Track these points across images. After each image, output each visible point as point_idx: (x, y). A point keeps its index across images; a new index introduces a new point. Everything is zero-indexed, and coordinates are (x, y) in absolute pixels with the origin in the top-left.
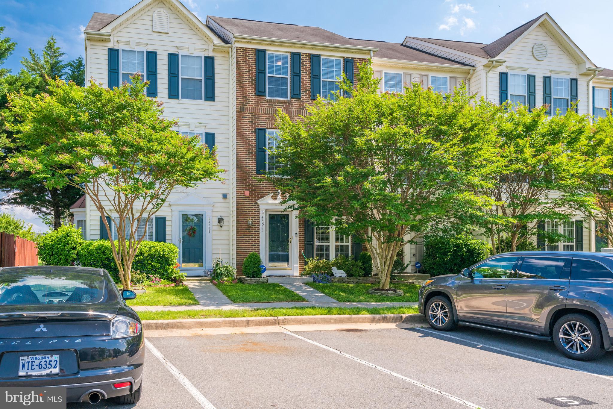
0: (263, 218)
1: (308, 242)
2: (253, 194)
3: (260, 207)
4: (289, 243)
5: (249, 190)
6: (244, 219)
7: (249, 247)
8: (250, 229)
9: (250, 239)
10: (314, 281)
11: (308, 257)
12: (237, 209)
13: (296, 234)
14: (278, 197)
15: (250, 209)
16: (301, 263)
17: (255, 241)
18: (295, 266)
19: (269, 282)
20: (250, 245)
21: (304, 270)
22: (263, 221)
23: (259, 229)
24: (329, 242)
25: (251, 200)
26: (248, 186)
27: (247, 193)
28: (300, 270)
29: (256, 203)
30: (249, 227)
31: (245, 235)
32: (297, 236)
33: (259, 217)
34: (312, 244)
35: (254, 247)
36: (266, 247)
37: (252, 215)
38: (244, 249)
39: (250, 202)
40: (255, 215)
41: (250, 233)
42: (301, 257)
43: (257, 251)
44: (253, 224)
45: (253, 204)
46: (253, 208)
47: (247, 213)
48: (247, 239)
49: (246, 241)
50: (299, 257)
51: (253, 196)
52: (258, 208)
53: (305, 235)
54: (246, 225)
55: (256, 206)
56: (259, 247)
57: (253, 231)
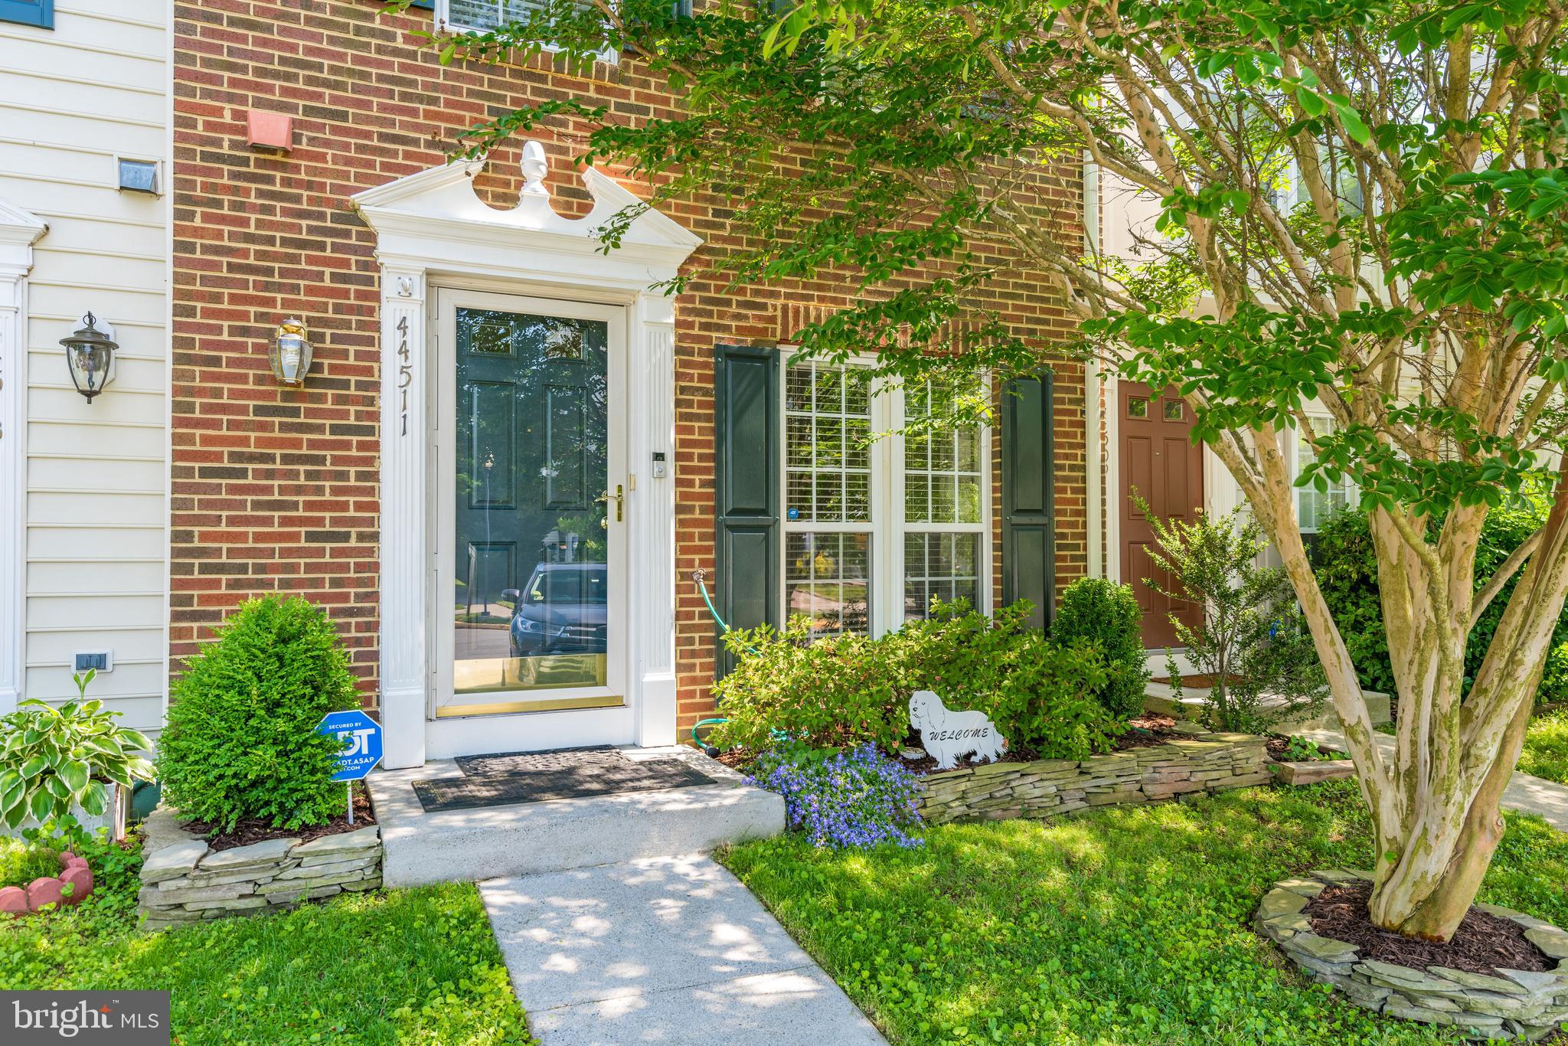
0: (402, 327)
1: (735, 512)
2: (327, 144)
3: (387, 248)
4: (610, 522)
5: (293, 108)
6: (245, 331)
7: (286, 553)
8: (295, 412)
9: (299, 490)
10: (797, 827)
11: (742, 621)
12: (178, 246)
13: (658, 457)
14: (525, 192)
15: (295, 259)
16: (693, 654)
17: (344, 507)
18: (646, 679)
19: (395, 872)
20: (295, 537)
21: (712, 704)
22: (404, 351)
23: (375, 416)
24: (865, 517)
25: (310, 185)
26: (276, 75)
27: (270, 127)
28: (684, 708)
29: (353, 217)
30: (286, 396)
31: (252, 458)
32: (661, 476)
33: (376, 326)
34: (764, 528)
35: (335, 553)
36: (431, 552)
37: (312, 306)
38: (243, 569)
39: (297, 199)
40: (338, 309)
41: (297, 443)
42: (690, 616)
43: (358, 583)
44: (326, 375)
45: (321, 216)
46: (322, 246)
47: (267, 286)
48: (268, 490)
49: (257, 505)
50: (678, 616)
51: (322, 157)
52: (369, 251)
53: (718, 470)
54: (259, 380)
55: (347, 234)
56: (370, 552)
57: (320, 429)
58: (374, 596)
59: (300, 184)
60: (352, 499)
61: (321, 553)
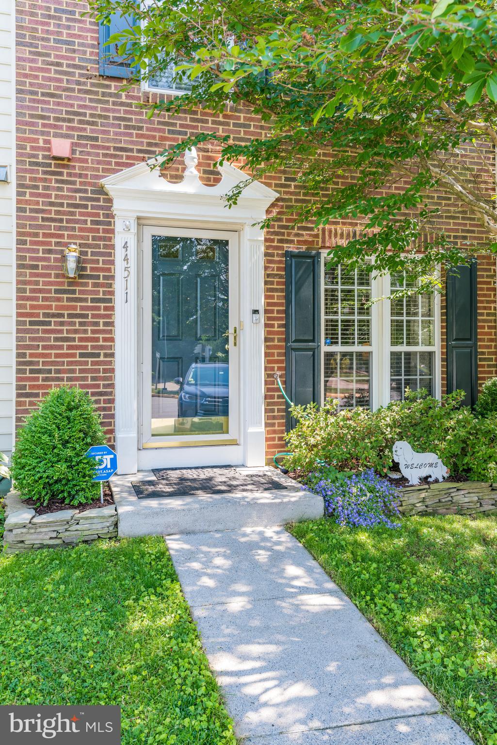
0: (125, 247)
2: (89, 154)
3: (119, 206)
4: (230, 346)
5: (72, 137)
6: (50, 251)
7: (70, 363)
8: (74, 292)
9: (76, 331)
10: (330, 515)
11: (300, 401)
12: (19, 210)
13: (256, 312)
14: (186, 173)
15: (73, 214)
16: (274, 418)
17: (97, 340)
18: (249, 431)
19: (124, 529)
20: (74, 355)
21: (284, 445)
22: (126, 259)
23: (112, 293)
25: (80, 176)
26: (64, 120)
27: (61, 147)
28: (269, 446)
29: (101, 191)
30: (70, 284)
31: (54, 316)
32: (257, 322)
33: (113, 247)
34: (313, 350)
35: (93, 363)
36: (140, 363)
37: (82, 238)
38: (50, 371)
39: (74, 183)
40: (94, 238)
41: (75, 308)
42: (272, 397)
43: (105, 378)
44: (88, 272)
45: (86, 191)
46: (86, 207)
47: (60, 228)
48: (61, 331)
49: (56, 339)
50: (266, 397)
51: (86, 161)
52: (109, 208)
53: (287, 318)
54: (57, 276)
55: (98, 200)
56: (110, 363)
57: (86, 300)
58: (112, 386)
59: (75, 175)
60: (101, 336)
61: (86, 363)
